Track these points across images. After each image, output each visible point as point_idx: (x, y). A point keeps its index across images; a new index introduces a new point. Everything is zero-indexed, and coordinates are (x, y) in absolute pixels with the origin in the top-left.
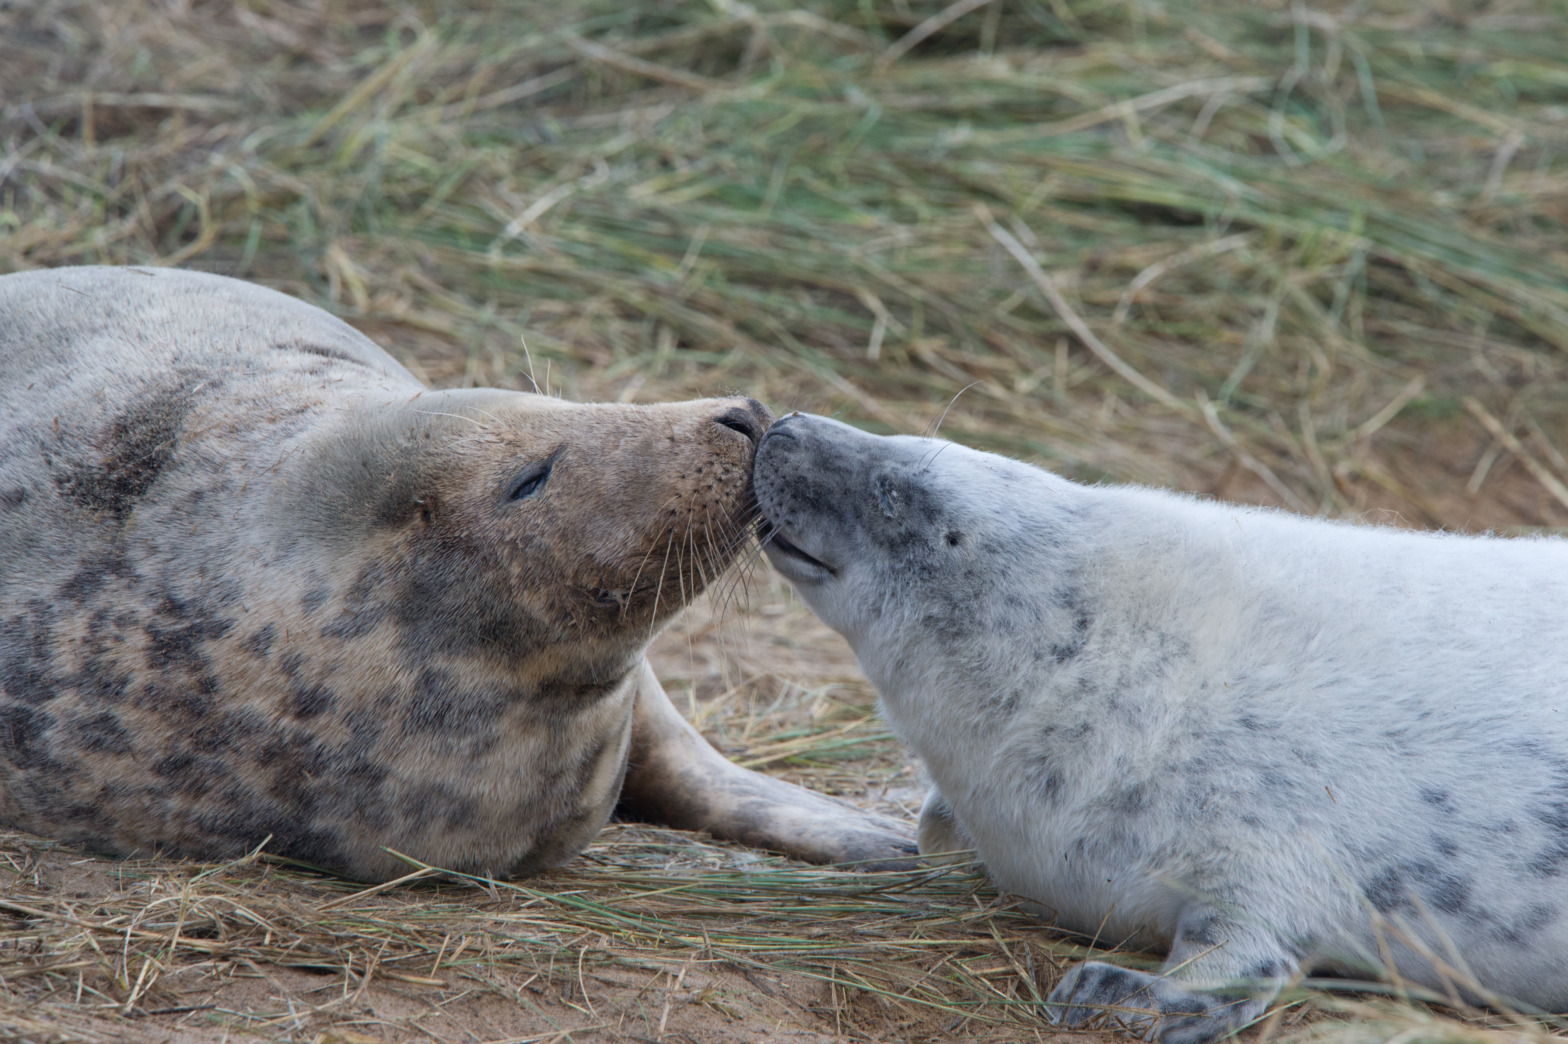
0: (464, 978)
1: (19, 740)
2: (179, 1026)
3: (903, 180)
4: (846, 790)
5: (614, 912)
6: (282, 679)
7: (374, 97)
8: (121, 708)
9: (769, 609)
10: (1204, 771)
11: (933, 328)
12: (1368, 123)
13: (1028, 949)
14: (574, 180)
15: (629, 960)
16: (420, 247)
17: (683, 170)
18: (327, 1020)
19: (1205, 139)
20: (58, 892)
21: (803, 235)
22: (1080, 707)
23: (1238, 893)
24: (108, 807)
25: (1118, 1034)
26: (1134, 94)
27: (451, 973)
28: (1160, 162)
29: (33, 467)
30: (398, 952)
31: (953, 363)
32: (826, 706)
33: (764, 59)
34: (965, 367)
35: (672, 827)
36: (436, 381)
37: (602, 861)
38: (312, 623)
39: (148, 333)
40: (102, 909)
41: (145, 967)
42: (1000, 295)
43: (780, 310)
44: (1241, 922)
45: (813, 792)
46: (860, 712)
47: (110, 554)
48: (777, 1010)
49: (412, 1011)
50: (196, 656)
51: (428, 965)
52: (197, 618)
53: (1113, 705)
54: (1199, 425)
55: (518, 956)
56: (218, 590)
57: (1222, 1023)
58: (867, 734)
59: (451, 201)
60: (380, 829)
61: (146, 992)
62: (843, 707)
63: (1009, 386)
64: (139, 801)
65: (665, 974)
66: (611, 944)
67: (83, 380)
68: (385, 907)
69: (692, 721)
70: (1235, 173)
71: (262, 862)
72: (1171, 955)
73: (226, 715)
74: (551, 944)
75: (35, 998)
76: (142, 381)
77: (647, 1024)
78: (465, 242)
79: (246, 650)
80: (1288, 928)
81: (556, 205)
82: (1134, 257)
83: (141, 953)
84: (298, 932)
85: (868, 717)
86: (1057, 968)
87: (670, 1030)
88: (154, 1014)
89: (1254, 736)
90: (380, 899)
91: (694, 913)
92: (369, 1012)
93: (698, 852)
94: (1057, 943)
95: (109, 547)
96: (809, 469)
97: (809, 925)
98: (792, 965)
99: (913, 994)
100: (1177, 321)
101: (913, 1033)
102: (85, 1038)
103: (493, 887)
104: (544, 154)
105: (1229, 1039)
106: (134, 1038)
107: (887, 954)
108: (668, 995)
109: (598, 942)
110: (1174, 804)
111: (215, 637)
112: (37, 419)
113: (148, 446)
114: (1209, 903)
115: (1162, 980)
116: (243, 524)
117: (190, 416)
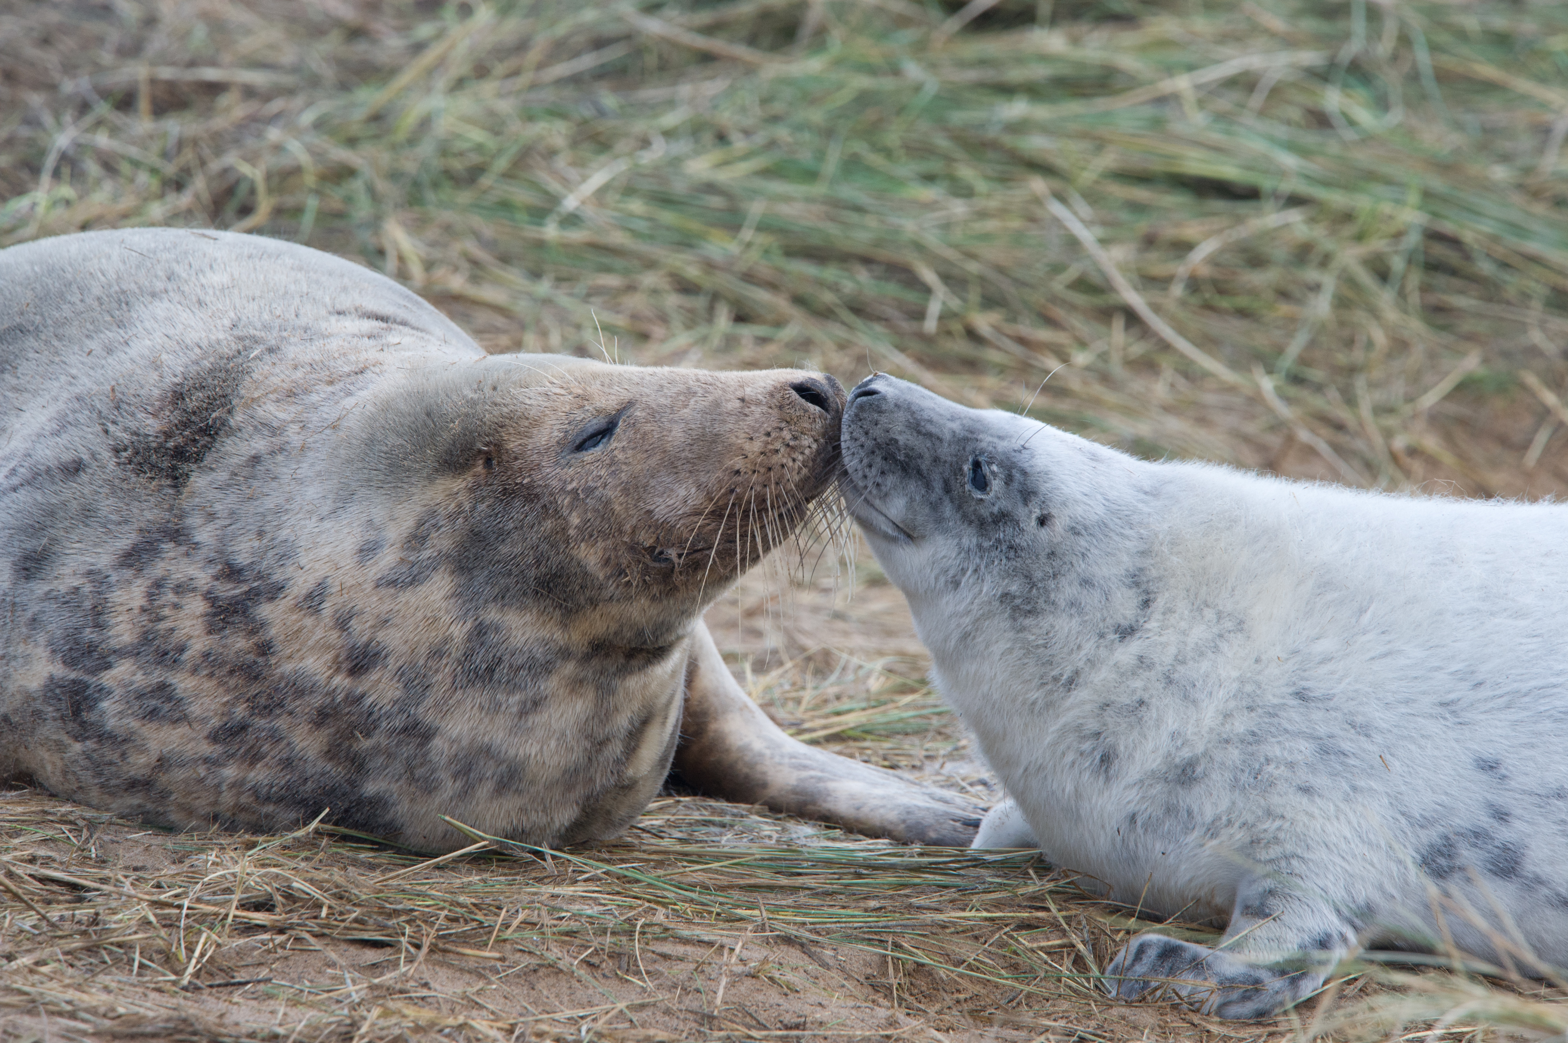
0: (521, 951)
1: (76, 712)
2: (236, 999)
3: (959, 154)
4: (903, 764)
5: (671, 885)
6: (335, 635)
7: (430, 72)
8: (178, 675)
10: (1258, 742)
11: (990, 302)
12: (1424, 97)
13: (1084, 922)
14: (630, 154)
15: (686, 933)
16: (477, 221)
17: (740, 144)
18: (384, 993)
19: (1262, 113)
20: (115, 865)
21: (859, 209)
22: (1138, 684)
23: (1295, 862)
24: (163, 778)
25: (1175, 1007)
26: (1191, 68)
27: (508, 946)
28: (1216, 137)
29: (90, 436)
30: (454, 925)
31: (1008, 336)
32: (882, 679)
33: (821, 34)
34: (1022, 341)
37: (658, 834)
38: (367, 574)
39: (208, 299)
40: (158, 882)
41: (202, 940)
42: (1057, 269)
43: (836, 284)
44: (1298, 893)
45: (869, 766)
46: (916, 685)
47: (168, 522)
48: (833, 983)
49: (468, 984)
50: (254, 620)
51: (485, 938)
52: (255, 581)
54: (1256, 399)
55: (575, 929)
56: (275, 551)
57: (1279, 998)
58: (924, 707)
59: (508, 176)
60: (430, 793)
61: (204, 966)
62: (899, 680)
63: (1066, 360)
64: (195, 772)
65: (722, 947)
66: (667, 917)
67: (141, 347)
68: (442, 880)
70: (1292, 147)
71: (317, 831)
72: (1229, 930)
73: (282, 677)
74: (608, 917)
75: (92, 971)
76: (200, 347)
77: (704, 997)
78: (522, 216)
79: (301, 608)
80: (1346, 897)
81: (613, 179)
82: (1191, 231)
83: (198, 926)
84: (354, 905)
85: (924, 691)
86: (1114, 941)
87: (726, 1003)
88: (211, 986)
89: (1307, 708)
90: (437, 872)
91: (750, 886)
92: (426, 985)
93: (754, 825)
94: (1114, 917)
95: (167, 515)
96: (900, 432)
97: (865, 898)
98: (849, 938)
99: (970, 967)
100: (1234, 295)
101: (970, 1006)
102: (142, 1011)
103: (549, 858)
104: (600, 129)
105: (1285, 1013)
106: (191, 1011)
107: (944, 927)
108: (725, 968)
109: (654, 914)
110: (1228, 775)
111: (272, 599)
112: (95, 388)
113: (205, 414)
114: (1267, 876)
115: (1218, 953)
116: (300, 482)
117: (247, 381)
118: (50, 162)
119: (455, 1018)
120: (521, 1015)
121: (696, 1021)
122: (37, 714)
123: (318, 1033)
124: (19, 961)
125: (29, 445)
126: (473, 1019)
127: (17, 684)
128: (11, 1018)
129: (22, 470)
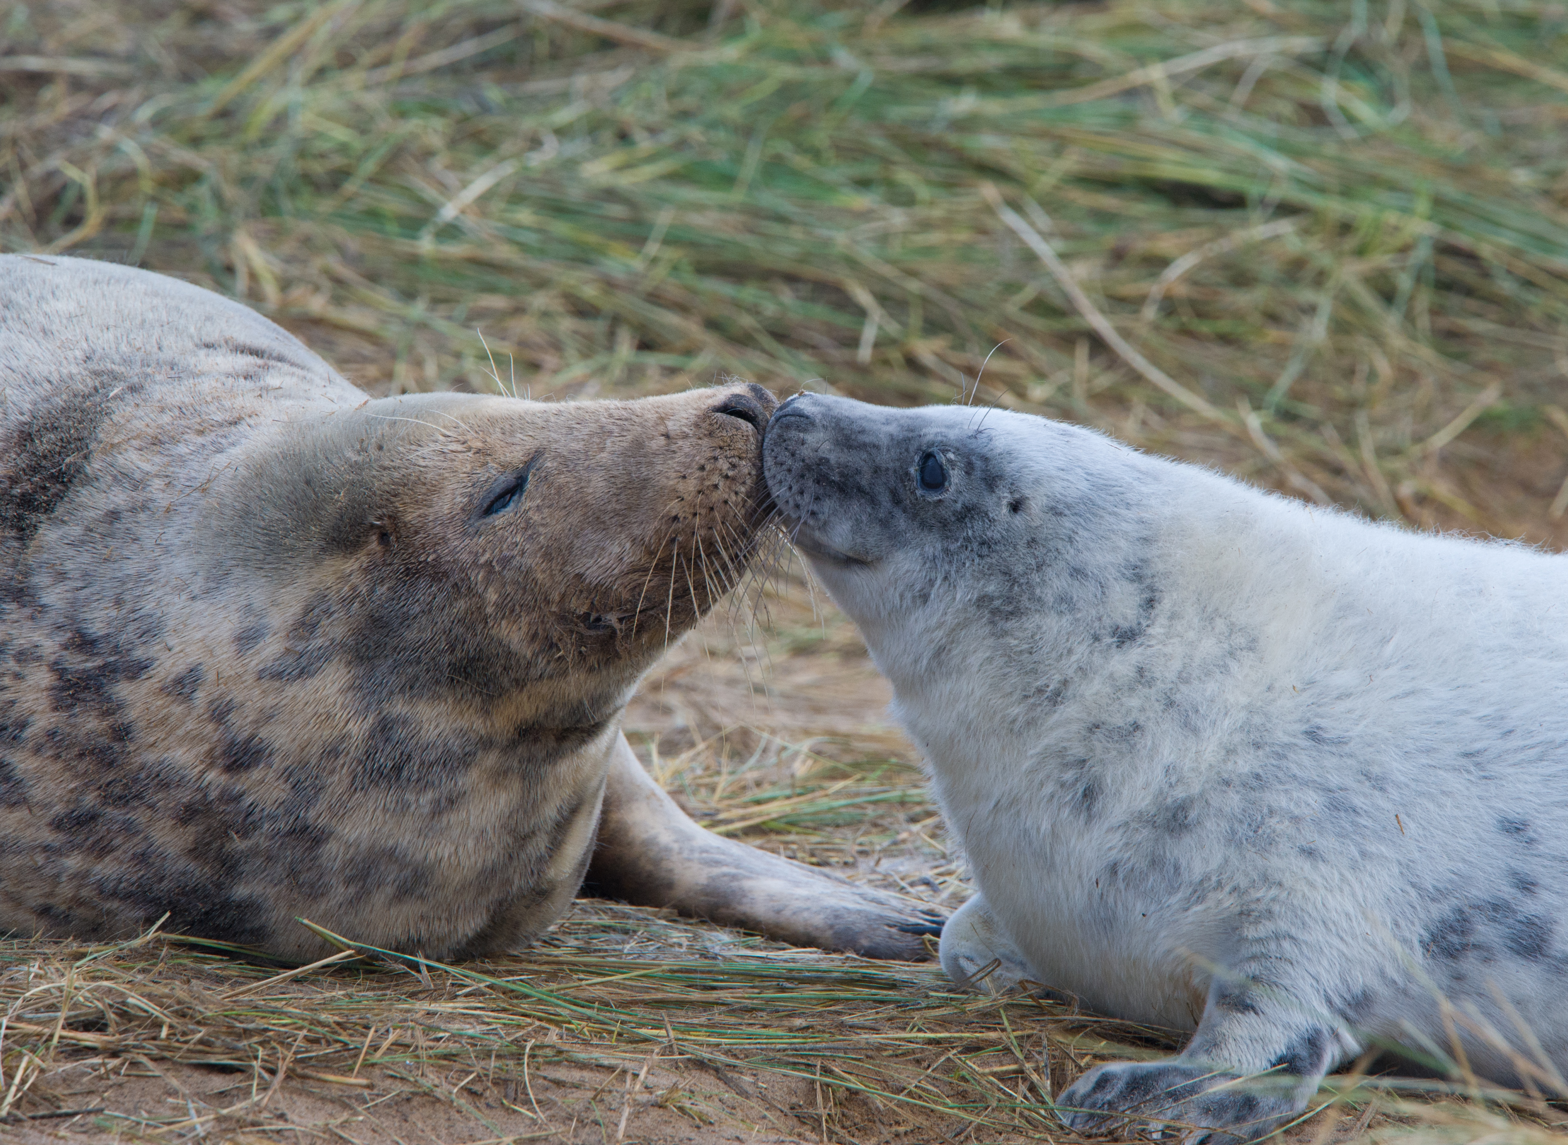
0: (392, 1077)
2: (62, 1133)
3: (898, 155)
4: (833, 860)
5: (565, 1001)
6: (210, 727)
7: (287, 60)
8: (18, 754)
10: (1262, 788)
11: (933, 327)
12: (1435, 89)
13: (1043, 1043)
14: (517, 155)
15: (582, 1056)
16: (339, 232)
17: (644, 144)
18: (233, 1125)
19: (1247, 109)
21: (782, 219)
22: (1134, 702)
23: (1286, 945)
26: (1165, 56)
27: (377, 1071)
28: (1195, 136)
30: (315, 1047)
31: (954, 366)
32: (810, 762)
33: (738, 15)
35: (632, 903)
37: (551, 942)
38: (247, 664)
39: (54, 328)
41: (23, 1065)
42: (1011, 288)
43: (756, 305)
45: (795, 862)
46: (849, 769)
47: (11, 579)
48: (753, 1114)
49: (331, 1115)
51: (350, 1062)
52: (110, 655)
53: (1170, 702)
54: (1240, 439)
55: (454, 1052)
56: (136, 625)
58: (857, 795)
59: (375, 180)
60: (315, 898)
61: (25, 1094)
62: (830, 764)
63: (1021, 394)
65: (624, 1072)
66: (561, 1038)
68: (300, 995)
70: (1282, 147)
71: (158, 943)
73: (142, 767)
74: (492, 1037)
76: (49, 382)
77: (603, 1131)
78: (392, 228)
79: (169, 694)
81: (498, 185)
82: (1165, 244)
83: (18, 1049)
84: (199, 1023)
85: (858, 776)
86: (1078, 1066)
87: (629, 1137)
88: (34, 1118)
89: (1320, 752)
90: (295, 987)
91: (654, 1002)
92: (282, 1117)
93: (662, 931)
94: (1080, 1039)
95: (10, 572)
97: (790, 1017)
98: (770, 1061)
99: (910, 1094)
100: (1217, 318)
101: (911, 1140)
103: (424, 969)
104: (483, 126)
107: (882, 1051)
108: (628, 1096)
109: (546, 1035)
111: (132, 679)
113: (57, 458)
116: (166, 551)
117: (106, 423)
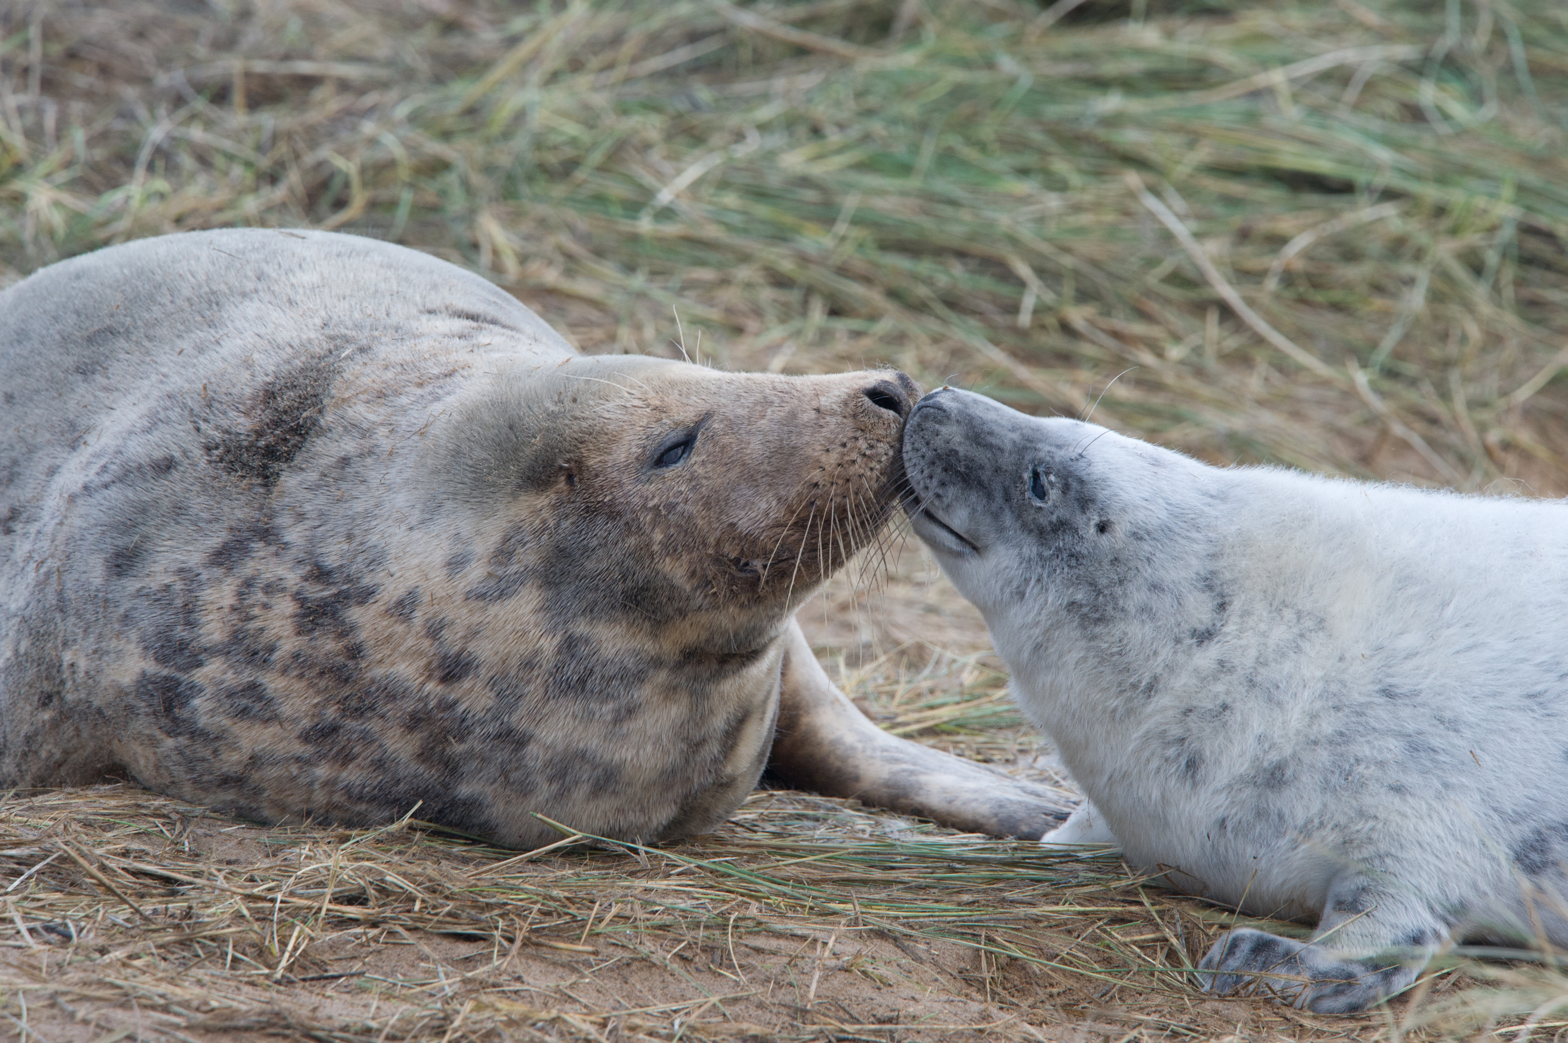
0: (614, 944)
1: (169, 709)
2: (329, 993)
3: (1053, 148)
4: (996, 758)
5: (764, 879)
6: (426, 643)
7: (525, 65)
8: (268, 675)
9: (920, 576)
10: (1346, 743)
11: (1084, 296)
12: (1519, 91)
13: (1177, 916)
14: (724, 148)
15: (779, 927)
16: (571, 214)
17: (834, 137)
18: (477, 986)
19: (1356, 107)
20: (208, 859)
21: (953, 203)
22: (1219, 688)
23: (1388, 861)
24: (256, 776)
25: (1268, 1001)
26: (1285, 61)
27: (601, 940)
28: (1311, 131)
29: (182, 434)
30: (548, 918)
31: (1103, 330)
32: (976, 673)
33: (915, 28)
34: (1116, 335)
35: (822, 794)
36: (584, 349)
37: (751, 828)
38: (456, 586)
39: (298, 298)
40: (252, 876)
41: (295, 934)
42: (1151, 263)
43: (931, 278)
44: (1392, 891)
45: (963, 759)
47: (258, 521)
48: (927, 977)
49: (562, 978)
50: (343, 623)
51: (578, 932)
52: (344, 584)
53: (1252, 683)
54: (1350, 393)
55: (668, 923)
56: (365, 555)
57: (1372, 992)
59: (602, 169)
60: (525, 795)
61: (296, 959)
62: (992, 674)
63: (1160, 354)
64: (287, 770)
65: (815, 940)
66: (761, 911)
67: (232, 346)
68: (535, 874)
69: (843, 689)
70: (1386, 141)
71: (412, 828)
72: (1321, 923)
73: (373, 681)
74: (701, 911)
75: (184, 964)
76: (291, 346)
77: (797, 991)
78: (616, 210)
79: (392, 615)
80: (1440, 894)
81: (708, 173)
82: (1285, 224)
83: (291, 920)
84: (447, 898)
86: (1207, 935)
87: (819, 997)
88: (304, 980)
89: (1395, 705)
90: (530, 866)
91: (844, 880)
92: (519, 979)
93: (848, 819)
94: (1208, 912)
95: (257, 514)
96: (960, 443)
97: (959, 892)
98: (942, 932)
99: (1063, 961)
100: (1328, 288)
101: (1063, 1000)
102: (235, 1004)
103: (643, 854)
104: (695, 122)
105: (1378, 1007)
106: (284, 1005)
107: (1037, 921)
108: (818, 962)
109: (747, 908)
110: (1318, 777)
111: (362, 603)
112: (186, 385)
113: (296, 413)
114: (1360, 873)
115: (1312, 947)
116: (389, 488)
117: (338, 381)
118: (144, 155)
119: (548, 1012)
120: (614, 1009)
121: (789, 1015)
122: (130, 709)
123: (411, 1026)
124: (112, 955)
125: (120, 442)
126: (566, 1013)
127: (109, 679)
128: (103, 1011)
129: (114, 467)
